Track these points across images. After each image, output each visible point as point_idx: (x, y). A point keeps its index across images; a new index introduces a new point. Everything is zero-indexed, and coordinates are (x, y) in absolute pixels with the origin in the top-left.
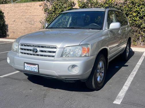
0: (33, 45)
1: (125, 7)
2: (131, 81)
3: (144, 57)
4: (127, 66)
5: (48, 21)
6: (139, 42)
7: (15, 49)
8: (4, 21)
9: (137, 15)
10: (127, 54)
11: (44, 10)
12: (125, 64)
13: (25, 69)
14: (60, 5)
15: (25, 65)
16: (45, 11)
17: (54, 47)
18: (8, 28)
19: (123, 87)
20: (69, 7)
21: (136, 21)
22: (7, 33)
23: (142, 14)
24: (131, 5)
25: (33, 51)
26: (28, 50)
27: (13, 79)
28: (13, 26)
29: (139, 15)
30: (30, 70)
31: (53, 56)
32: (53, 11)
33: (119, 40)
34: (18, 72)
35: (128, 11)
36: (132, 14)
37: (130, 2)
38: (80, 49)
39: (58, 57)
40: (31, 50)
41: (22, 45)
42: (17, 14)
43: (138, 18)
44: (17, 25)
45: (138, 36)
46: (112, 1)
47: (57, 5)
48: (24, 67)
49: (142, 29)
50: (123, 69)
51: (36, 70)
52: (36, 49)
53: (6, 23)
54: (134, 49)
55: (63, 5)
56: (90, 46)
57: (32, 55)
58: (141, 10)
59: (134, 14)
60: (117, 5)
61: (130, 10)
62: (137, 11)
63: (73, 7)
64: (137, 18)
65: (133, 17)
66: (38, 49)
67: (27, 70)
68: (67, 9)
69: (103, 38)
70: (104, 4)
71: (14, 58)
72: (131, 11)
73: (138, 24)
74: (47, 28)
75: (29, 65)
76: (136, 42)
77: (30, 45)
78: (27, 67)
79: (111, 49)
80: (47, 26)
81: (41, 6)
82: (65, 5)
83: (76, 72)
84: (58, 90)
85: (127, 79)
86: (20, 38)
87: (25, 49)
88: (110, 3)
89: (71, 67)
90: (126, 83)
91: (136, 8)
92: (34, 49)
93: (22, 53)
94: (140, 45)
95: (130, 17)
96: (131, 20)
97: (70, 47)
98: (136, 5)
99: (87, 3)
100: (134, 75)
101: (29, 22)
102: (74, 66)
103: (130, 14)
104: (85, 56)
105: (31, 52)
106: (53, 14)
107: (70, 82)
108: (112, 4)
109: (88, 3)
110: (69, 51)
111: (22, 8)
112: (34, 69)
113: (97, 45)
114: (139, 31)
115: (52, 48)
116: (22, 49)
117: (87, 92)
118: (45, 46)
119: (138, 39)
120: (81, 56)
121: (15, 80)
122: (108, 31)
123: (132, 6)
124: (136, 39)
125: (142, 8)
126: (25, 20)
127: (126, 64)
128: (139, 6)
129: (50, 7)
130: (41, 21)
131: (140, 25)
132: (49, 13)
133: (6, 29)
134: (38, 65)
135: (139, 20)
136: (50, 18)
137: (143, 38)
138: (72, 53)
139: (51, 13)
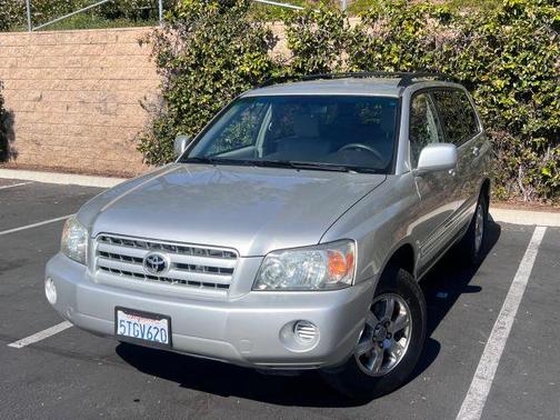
0: (149, 244)
1: (464, 57)
2: (499, 357)
3: (536, 251)
4: (477, 289)
5: (175, 102)
6: (515, 187)
9: (510, 87)
10: (478, 240)
11: (154, 58)
12: (471, 284)
14: (217, 43)
15: (119, 318)
16: (162, 62)
17: (225, 252)
18: (15, 127)
19: (473, 385)
20: (252, 49)
21: (506, 109)
22: (11, 145)
23: (525, 84)
24: (485, 48)
25: (149, 265)
26: (127, 259)
28: (34, 117)
29: (515, 85)
30: (140, 337)
31: (225, 286)
32: (192, 66)
33: (452, 191)
35: (473, 70)
36: (488, 83)
37: (481, 39)
38: (319, 260)
39: (241, 288)
40: (139, 260)
41: (104, 239)
42: (49, 73)
43: (512, 100)
44: (50, 112)
45: (513, 166)
46: (414, 33)
47: (209, 40)
48: (113, 323)
49: (525, 137)
51: (162, 338)
52: (160, 259)
53: (6, 107)
54: (498, 214)
55: (228, 41)
56: (354, 248)
58: (521, 70)
59: (499, 83)
60: (433, 45)
61: (482, 68)
62: (507, 70)
63: (270, 51)
64: (507, 97)
65: (495, 93)
66: (168, 258)
67: (126, 334)
68: (245, 56)
70: (387, 41)
72: (487, 71)
73: (511, 120)
74: (185, 159)
75: (135, 319)
76: (504, 184)
77: (136, 242)
78: (126, 325)
81: (145, 45)
82: (237, 44)
84: (239, 401)
85: (483, 348)
87: (116, 257)
88: (409, 38)
89: (290, 328)
90: (479, 366)
91: (506, 60)
92: (151, 258)
93: (105, 269)
94: (519, 199)
95: (484, 94)
96: (485, 105)
98: (503, 50)
99: (321, 36)
100: (508, 330)
101: (97, 105)
103: (483, 83)
108: (415, 43)
109: (327, 39)
110: (281, 268)
111: (68, 48)
114: (517, 146)
115: (218, 255)
116: (104, 254)
117: (343, 410)
118: (193, 249)
119: (514, 174)
122: (414, 175)
123: (488, 54)
124: (506, 176)
125: (525, 62)
126: (82, 95)
127: (474, 282)
128: (514, 53)
129: (180, 48)
130: (143, 102)
131: (521, 124)
132: (174, 71)
133: (4, 131)
134: (169, 320)
135: (515, 106)
136: (180, 91)
137: (530, 171)
138: (291, 273)
139: (182, 72)
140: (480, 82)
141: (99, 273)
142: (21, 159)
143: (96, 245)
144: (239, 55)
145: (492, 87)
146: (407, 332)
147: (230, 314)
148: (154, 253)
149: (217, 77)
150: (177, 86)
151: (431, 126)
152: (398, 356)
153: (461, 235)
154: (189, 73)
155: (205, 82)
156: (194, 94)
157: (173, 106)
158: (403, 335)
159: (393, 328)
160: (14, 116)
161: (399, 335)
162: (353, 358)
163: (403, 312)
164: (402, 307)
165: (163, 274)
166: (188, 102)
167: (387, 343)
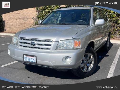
0: (31, 39)
4: (108, 56)
5: (40, 18)
6: (116, 35)
7: (15, 42)
8: (2, 18)
9: (115, 13)
10: (108, 45)
11: (35, 8)
12: (107, 55)
13: (25, 60)
15: (24, 57)
16: (37, 9)
17: (49, 41)
18: (5, 24)
21: (114, 18)
22: (5, 28)
25: (31, 44)
26: (26, 43)
27: (12, 68)
28: (9, 22)
30: (29, 61)
31: (49, 49)
34: (16, 62)
36: (110, 12)
39: (53, 49)
40: (29, 43)
41: (21, 39)
44: (13, 21)
45: (115, 31)
48: (23, 58)
49: (118, 24)
50: (105, 58)
51: (34, 61)
52: (34, 43)
53: (3, 20)
54: (112, 41)
56: (80, 40)
57: (30, 47)
63: (60, 6)
64: (114, 15)
65: (111, 14)
66: (36, 43)
67: (26, 61)
68: (55, 7)
69: (90, 33)
71: (14, 50)
73: (115, 20)
74: (41, 24)
75: (28, 57)
76: (113, 35)
77: (28, 39)
78: (26, 58)
79: (97, 42)
80: (40, 22)
83: (69, 62)
84: (53, 78)
85: (110, 67)
86: (19, 33)
87: (24, 43)
89: (65, 58)
90: (110, 71)
92: (32, 43)
93: (21, 46)
94: (117, 38)
96: (109, 17)
97: (64, 41)
101: (23, 19)
102: (67, 58)
104: (77, 49)
105: (30, 45)
106: (43, 12)
107: (63, 71)
110: (63, 44)
112: (32, 60)
113: (85, 38)
114: (116, 26)
115: (48, 41)
116: (21, 42)
117: (77, 80)
118: (42, 40)
119: (115, 33)
120: (73, 49)
121: (15, 69)
122: (94, 26)
124: (114, 33)
126: (20, 17)
130: (33, 18)
131: (117, 21)
132: (39, 11)
133: (3, 25)
134: (36, 57)
135: (116, 17)
136: (41, 16)
137: (119, 32)
138: (65, 46)
139: (41, 11)
140: (108, 12)
141: (20, 47)
142: (7, 31)
143: (19, 40)
144: (54, 7)
145: (111, 13)
146: (93, 62)
147: (50, 55)
148: (33, 42)
149: (49, 12)
150: (40, 14)
151: (98, 17)
152: (90, 68)
153: (104, 44)
154: (43, 11)
155: (46, 13)
156: (44, 16)
157: (39, 19)
158: (92, 63)
159: (89, 61)
160: (5, 22)
161: (91, 63)
162: (80, 67)
163: (92, 57)
164: (91, 56)
165: (35, 46)
166: (43, 18)
167: (88, 65)
